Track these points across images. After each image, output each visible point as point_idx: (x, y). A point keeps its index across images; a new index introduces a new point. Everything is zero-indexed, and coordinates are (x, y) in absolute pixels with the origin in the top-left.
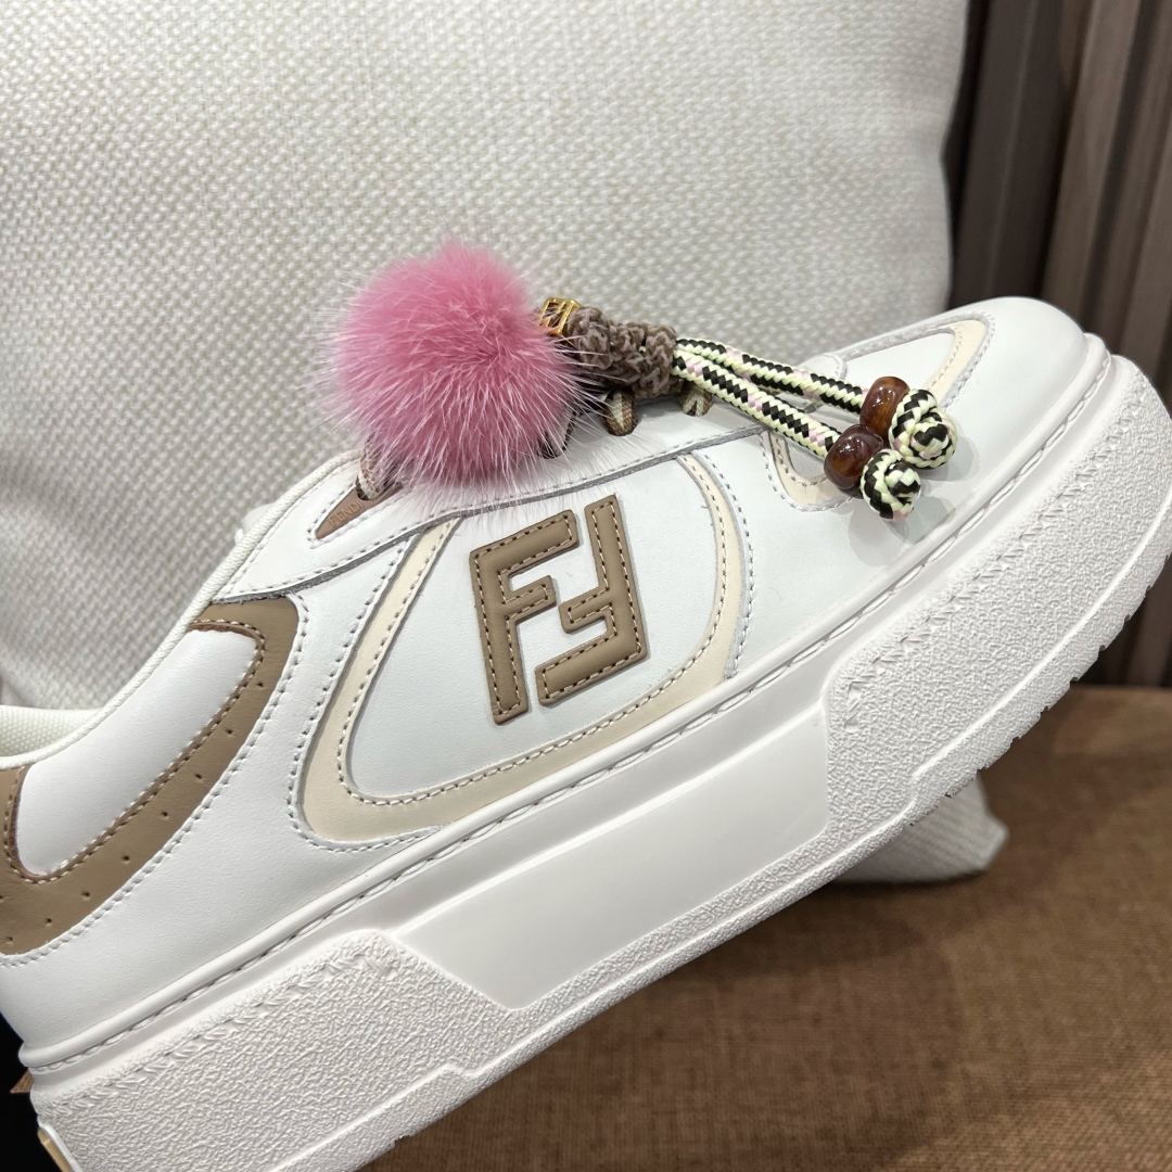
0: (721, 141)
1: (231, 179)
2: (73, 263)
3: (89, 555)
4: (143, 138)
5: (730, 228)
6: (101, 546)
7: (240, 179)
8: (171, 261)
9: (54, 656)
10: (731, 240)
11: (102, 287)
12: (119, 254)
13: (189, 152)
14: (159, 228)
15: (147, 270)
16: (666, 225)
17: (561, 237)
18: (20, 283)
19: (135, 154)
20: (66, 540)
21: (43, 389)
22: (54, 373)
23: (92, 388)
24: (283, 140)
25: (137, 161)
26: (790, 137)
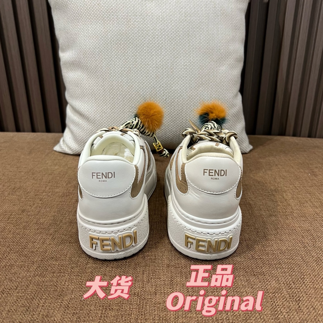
0: (204, 7)
1: (120, 10)
2: (91, 25)
3: (89, 79)
4: (106, 3)
5: (205, 22)
7: (122, 10)
9: (80, 99)
11: (96, 29)
12: (100, 23)
13: (113, 5)
14: (107, 19)
15: (104, 26)
16: (194, 20)
19: (104, 6)
21: (84, 48)
22: (86, 45)
23: (93, 47)
24: (129, 3)
25: (104, 7)
26: (216, 7)
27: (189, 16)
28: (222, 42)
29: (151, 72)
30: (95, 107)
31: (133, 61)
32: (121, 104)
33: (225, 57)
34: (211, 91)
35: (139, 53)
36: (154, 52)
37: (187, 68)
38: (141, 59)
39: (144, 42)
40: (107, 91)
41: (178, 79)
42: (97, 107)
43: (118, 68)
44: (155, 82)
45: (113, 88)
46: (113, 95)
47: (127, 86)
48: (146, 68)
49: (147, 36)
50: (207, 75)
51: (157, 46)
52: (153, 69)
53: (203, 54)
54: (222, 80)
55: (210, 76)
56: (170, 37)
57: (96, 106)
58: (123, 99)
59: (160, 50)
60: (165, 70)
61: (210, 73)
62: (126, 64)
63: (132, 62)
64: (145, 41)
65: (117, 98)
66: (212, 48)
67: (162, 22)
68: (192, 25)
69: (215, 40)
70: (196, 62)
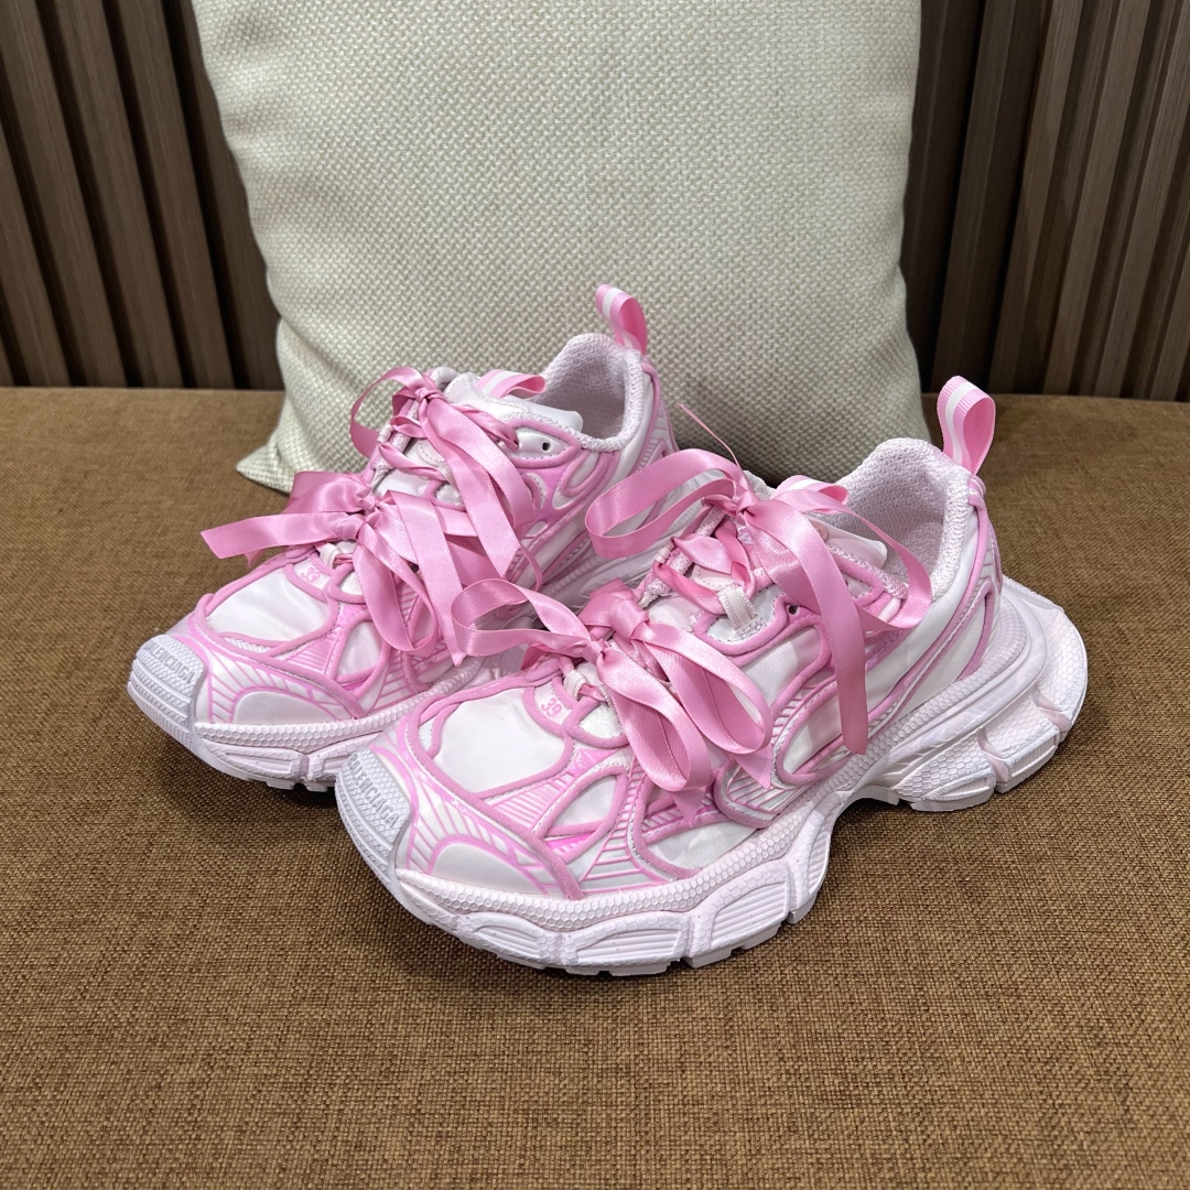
2: (344, 36)
3: (349, 235)
5: (767, 10)
6: (356, 230)
8: (407, 32)
9: (321, 307)
10: (767, 18)
11: (362, 52)
12: (374, 29)
14: (401, 11)
15: (392, 39)
16: (724, 7)
17: (657, 14)
18: (308, 51)
20: (334, 226)
21: (321, 123)
22: (329, 112)
23: (354, 120)
28: (829, 84)
29: (571, 207)
30: (373, 338)
31: (504, 168)
32: (468, 325)
33: (841, 140)
34: (794, 272)
35: (524, 139)
36: (581, 133)
37: (701, 189)
38: (532, 163)
39: (542, 99)
40: (417, 279)
41: (672, 230)
42: (383, 339)
43: (452, 197)
44: (587, 246)
45: (435, 269)
46: (438, 294)
47: (487, 262)
48: (553, 195)
49: (552, 75)
50: (777, 213)
51: (591, 110)
52: (577, 196)
53: (761, 134)
54: (833, 229)
55: (786, 216)
56: (637, 75)
57: (377, 333)
58: (472, 310)
59: (599, 128)
60: (622, 201)
61: (786, 205)
62: (478, 180)
63: (499, 175)
64: (543, 93)
65: (450, 304)
66: (792, 111)
67: (604, 17)
68: (716, 26)
69: (802, 80)
70: (734, 164)
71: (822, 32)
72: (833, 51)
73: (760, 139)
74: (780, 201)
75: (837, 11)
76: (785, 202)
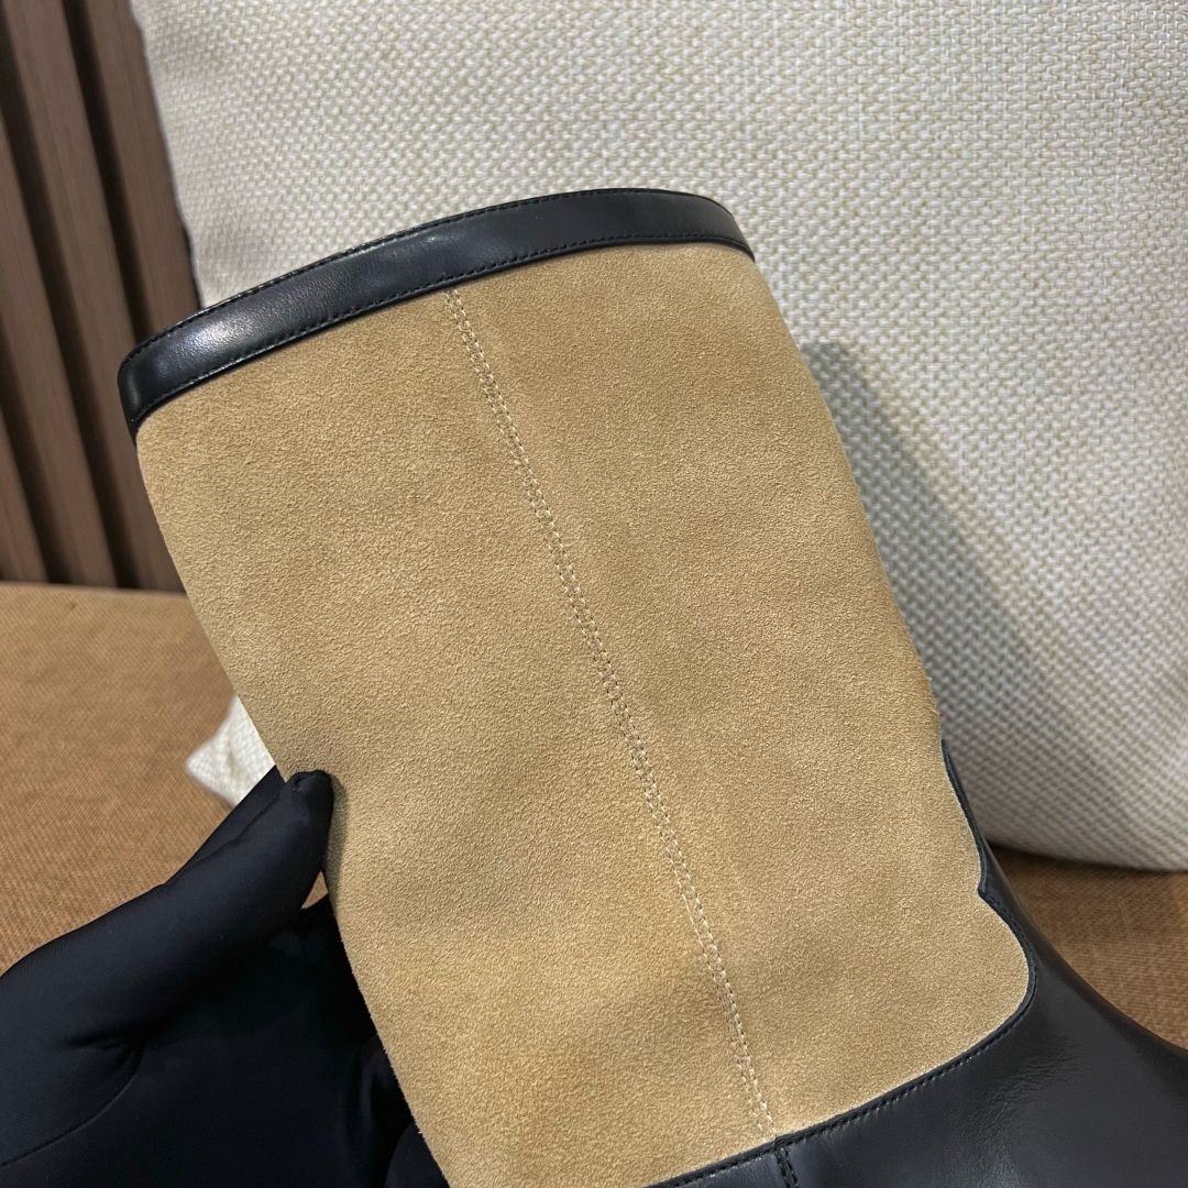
27: (924, 117)
28: (1124, 272)
33: (1136, 359)
34: (1044, 563)
50: (1022, 472)
53: (1004, 349)
54: (1115, 499)
55: (1038, 477)
56: (803, 250)
61: (1038, 460)
66: (1058, 312)
67: (755, 157)
68: (939, 176)
69: (1080, 265)
70: (956, 394)
71: (1117, 188)
72: (1134, 218)
73: (1003, 356)
74: (1029, 454)
75: (1145, 156)
76: (1037, 454)
